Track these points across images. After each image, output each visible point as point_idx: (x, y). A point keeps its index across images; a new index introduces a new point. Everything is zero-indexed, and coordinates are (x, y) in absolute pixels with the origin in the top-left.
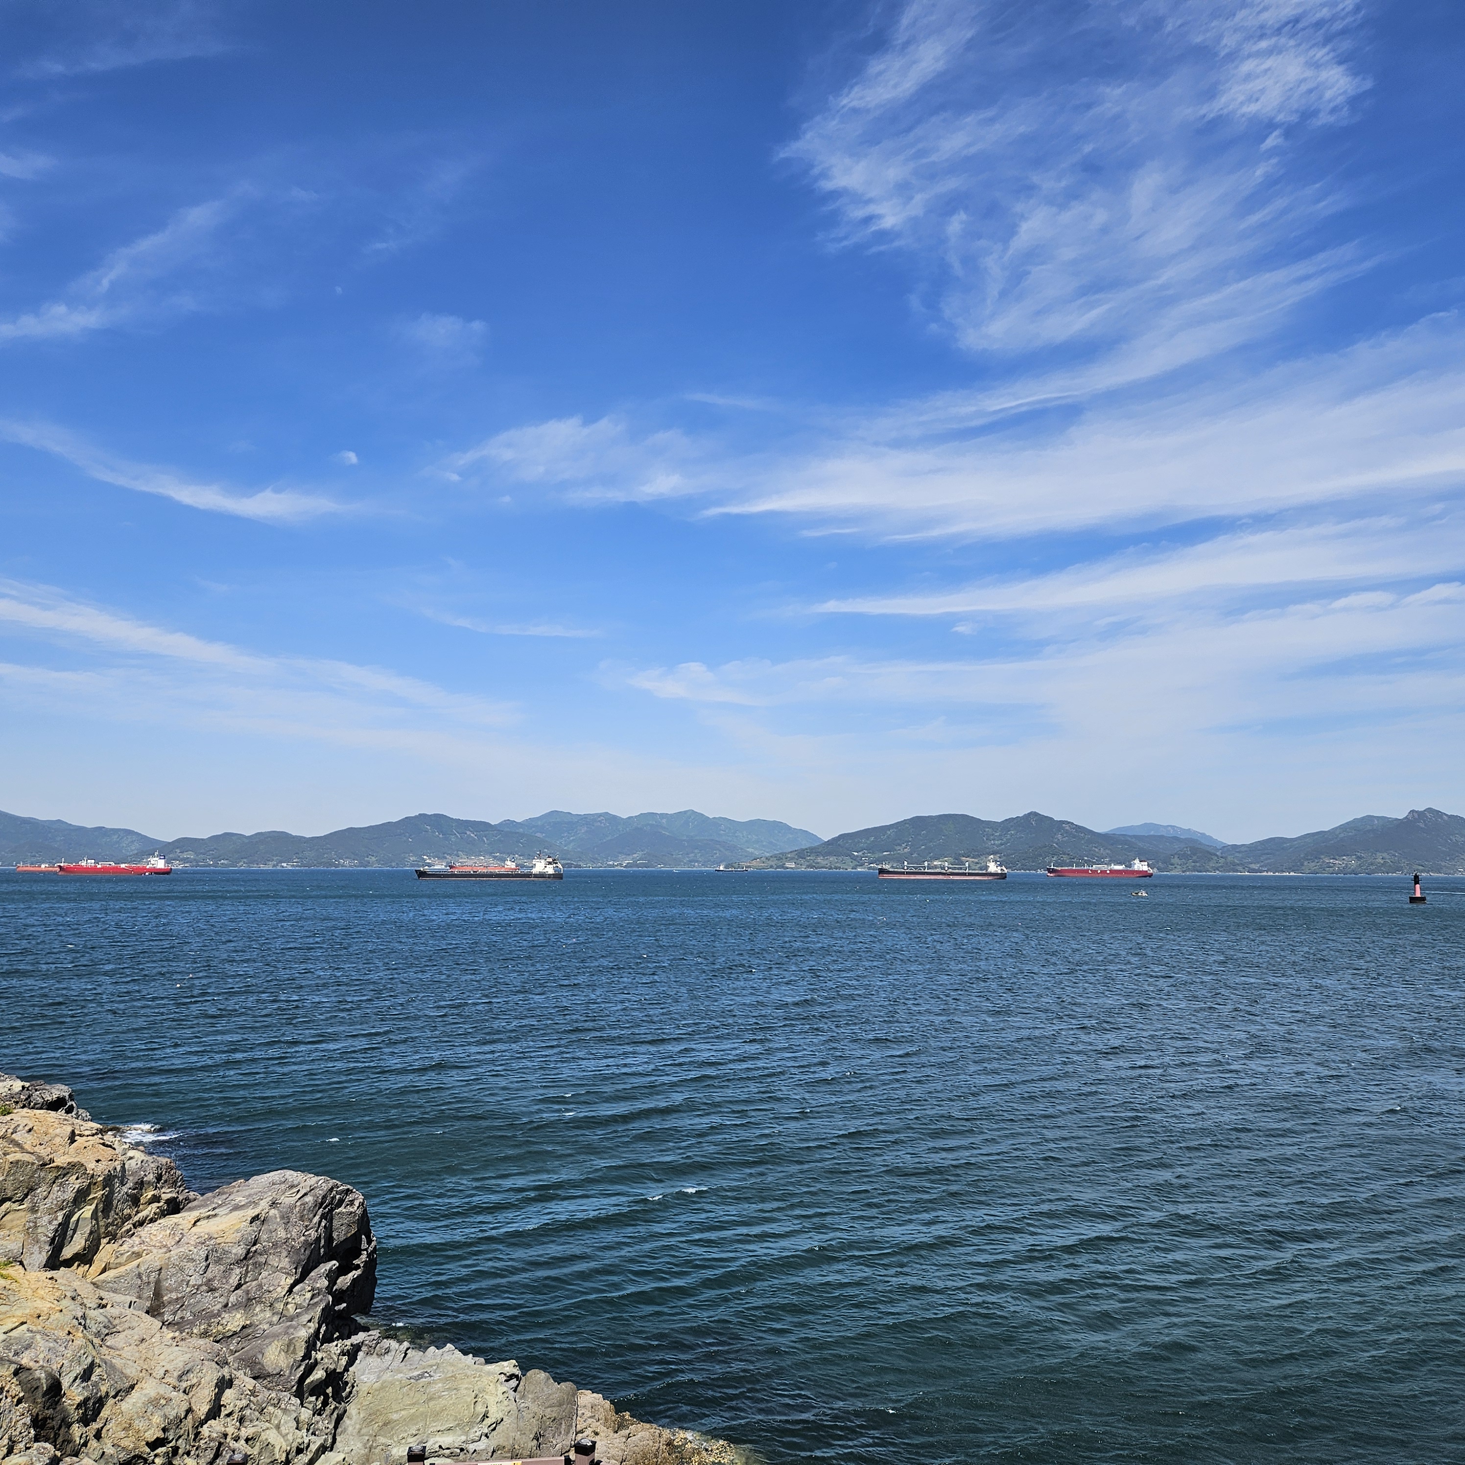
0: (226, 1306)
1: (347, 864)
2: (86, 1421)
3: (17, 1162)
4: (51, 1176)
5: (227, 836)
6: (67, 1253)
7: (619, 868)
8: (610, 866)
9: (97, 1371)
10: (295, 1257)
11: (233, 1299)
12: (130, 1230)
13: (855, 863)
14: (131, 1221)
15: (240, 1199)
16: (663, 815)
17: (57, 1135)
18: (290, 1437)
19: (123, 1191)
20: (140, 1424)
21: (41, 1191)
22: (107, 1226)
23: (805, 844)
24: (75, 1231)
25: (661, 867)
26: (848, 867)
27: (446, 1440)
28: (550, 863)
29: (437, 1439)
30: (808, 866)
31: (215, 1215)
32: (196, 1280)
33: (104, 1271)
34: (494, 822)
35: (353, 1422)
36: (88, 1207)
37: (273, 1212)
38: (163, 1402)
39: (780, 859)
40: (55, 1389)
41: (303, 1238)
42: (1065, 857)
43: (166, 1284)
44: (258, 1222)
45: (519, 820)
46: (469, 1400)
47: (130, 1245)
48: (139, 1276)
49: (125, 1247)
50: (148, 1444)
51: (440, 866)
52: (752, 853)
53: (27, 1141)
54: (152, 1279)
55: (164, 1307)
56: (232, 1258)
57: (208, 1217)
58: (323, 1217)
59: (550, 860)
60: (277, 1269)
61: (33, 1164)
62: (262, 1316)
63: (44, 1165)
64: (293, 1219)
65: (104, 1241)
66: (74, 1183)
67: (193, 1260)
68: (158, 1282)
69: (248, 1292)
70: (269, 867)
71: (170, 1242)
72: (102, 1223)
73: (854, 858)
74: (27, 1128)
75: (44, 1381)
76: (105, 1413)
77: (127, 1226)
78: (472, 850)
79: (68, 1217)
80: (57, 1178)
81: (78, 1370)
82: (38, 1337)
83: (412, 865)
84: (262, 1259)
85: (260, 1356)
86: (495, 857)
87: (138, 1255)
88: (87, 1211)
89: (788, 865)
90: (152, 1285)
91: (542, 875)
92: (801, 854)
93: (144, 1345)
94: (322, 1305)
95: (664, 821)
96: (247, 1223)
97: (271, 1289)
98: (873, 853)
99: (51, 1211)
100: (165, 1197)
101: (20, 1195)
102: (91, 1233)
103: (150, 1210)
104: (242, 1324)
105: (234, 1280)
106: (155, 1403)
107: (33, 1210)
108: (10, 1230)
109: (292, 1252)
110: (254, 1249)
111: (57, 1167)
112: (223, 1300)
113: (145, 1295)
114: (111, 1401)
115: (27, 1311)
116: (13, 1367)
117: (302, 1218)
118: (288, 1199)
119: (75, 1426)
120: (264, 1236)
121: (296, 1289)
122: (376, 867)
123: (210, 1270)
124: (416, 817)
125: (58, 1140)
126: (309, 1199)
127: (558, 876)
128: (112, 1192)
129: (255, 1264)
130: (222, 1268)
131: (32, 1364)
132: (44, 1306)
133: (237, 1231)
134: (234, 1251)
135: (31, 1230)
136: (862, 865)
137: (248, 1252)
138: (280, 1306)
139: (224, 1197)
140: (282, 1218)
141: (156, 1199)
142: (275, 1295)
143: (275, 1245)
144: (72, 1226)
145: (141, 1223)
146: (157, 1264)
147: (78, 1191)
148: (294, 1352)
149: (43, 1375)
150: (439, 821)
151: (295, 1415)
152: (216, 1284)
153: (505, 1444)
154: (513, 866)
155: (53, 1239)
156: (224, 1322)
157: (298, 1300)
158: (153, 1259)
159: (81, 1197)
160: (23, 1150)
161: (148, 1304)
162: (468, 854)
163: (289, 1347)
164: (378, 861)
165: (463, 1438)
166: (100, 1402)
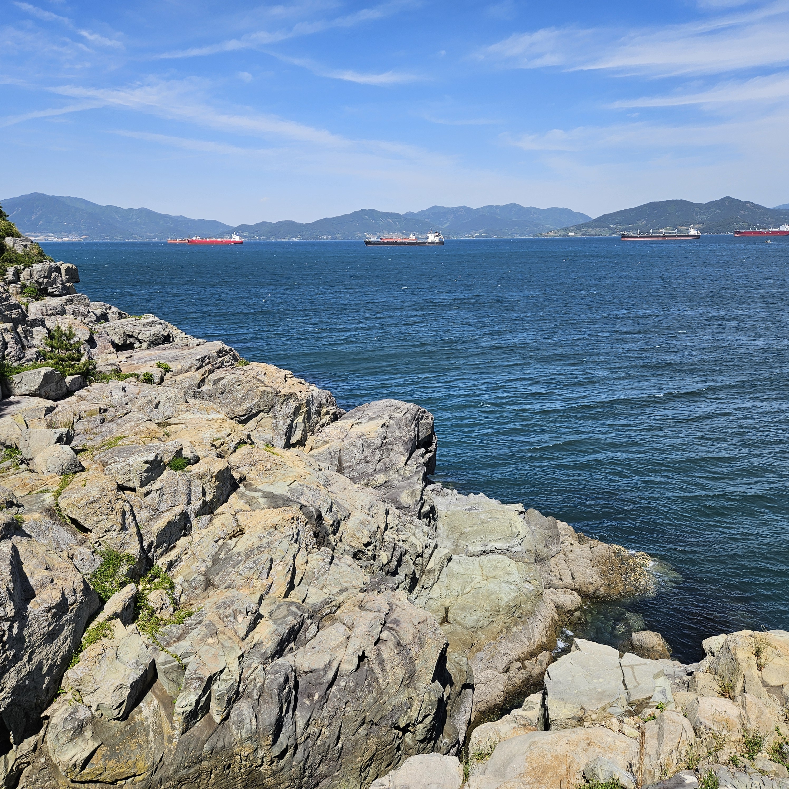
0: (375, 470)
1: (325, 238)
2: (335, 533)
3: (265, 391)
4: (281, 399)
5: (264, 224)
6: (293, 440)
7: (471, 238)
8: (467, 237)
9: (334, 506)
10: (406, 447)
11: (378, 467)
12: (319, 429)
13: (611, 232)
14: (318, 424)
15: (371, 414)
16: (497, 207)
17: (278, 377)
18: (421, 540)
19: (314, 407)
20: (358, 535)
21: (277, 407)
22: (309, 427)
23: (581, 221)
24: (296, 429)
25: (495, 237)
26: (606, 234)
27: (499, 545)
28: (437, 236)
29: (493, 544)
30: (582, 235)
31: (361, 423)
32: (358, 456)
33: (311, 450)
34: (402, 213)
35: (442, 531)
36: (300, 417)
37: (391, 422)
38: (367, 523)
39: (565, 231)
40: (320, 517)
41: (408, 436)
42: (745, 225)
43: (344, 458)
44: (385, 427)
45: (415, 212)
46: (506, 525)
47: (321, 437)
48: (330, 453)
49: (319, 438)
50: (364, 544)
51: (373, 239)
52: (549, 227)
53: (266, 380)
54: (336, 455)
55: (344, 469)
56: (375, 446)
57: (357, 423)
58: (416, 425)
59: (437, 234)
60: (398, 453)
61: (272, 393)
62: (393, 476)
63: (277, 393)
64: (403, 426)
65: (309, 434)
66: (293, 404)
67: (356, 446)
68: (340, 457)
69: (385, 464)
70: (286, 240)
71: (342, 436)
72: (307, 425)
73: (611, 229)
74: (263, 373)
75: (314, 513)
76: (341, 528)
77: (318, 427)
78: (391, 229)
79: (292, 421)
80: (284, 401)
81: (328, 506)
82: (305, 488)
83: (359, 239)
84: (390, 447)
85: (399, 498)
86: (403, 233)
87: (327, 442)
88: (300, 419)
89: (570, 234)
90: (337, 458)
91: (432, 243)
92: (578, 228)
93: (346, 491)
94: (423, 472)
95: (498, 210)
96: (380, 428)
97: (397, 462)
98: (623, 225)
99: (283, 418)
100: (332, 411)
101: (267, 410)
102: (303, 430)
103: (326, 419)
104: (385, 480)
105: (377, 458)
106: (363, 523)
107: (275, 417)
108: (264, 427)
109: (404, 443)
110: (385, 441)
111: (284, 395)
112: (373, 467)
113: (334, 464)
114: (343, 522)
115: (295, 474)
116: (299, 505)
117: (406, 425)
118: (398, 415)
119: (331, 536)
120: (389, 435)
121: (409, 462)
122: (340, 240)
123: (364, 452)
124: (360, 211)
125: (279, 380)
126: (408, 415)
127: (441, 243)
128: (310, 409)
129: (386, 449)
130: (371, 451)
131: (306, 504)
132: (302, 471)
133: (376, 431)
134: (376, 442)
135: (275, 427)
136: (615, 233)
137: (382, 443)
138: (402, 472)
139: (362, 412)
140: (397, 425)
141: (328, 413)
142: (399, 466)
143: (395, 439)
144: (294, 426)
145: (323, 426)
146: (338, 448)
147: (295, 408)
148: (415, 496)
149: (314, 510)
150: (372, 213)
151: (421, 529)
152: (369, 459)
153: (531, 549)
154: (414, 238)
155: (286, 433)
156: (376, 479)
157: (411, 469)
158: (335, 445)
159: (297, 412)
160: (266, 385)
161: (336, 468)
162: (389, 232)
163: (413, 494)
164: (342, 237)
165: (508, 545)
166: (339, 523)
